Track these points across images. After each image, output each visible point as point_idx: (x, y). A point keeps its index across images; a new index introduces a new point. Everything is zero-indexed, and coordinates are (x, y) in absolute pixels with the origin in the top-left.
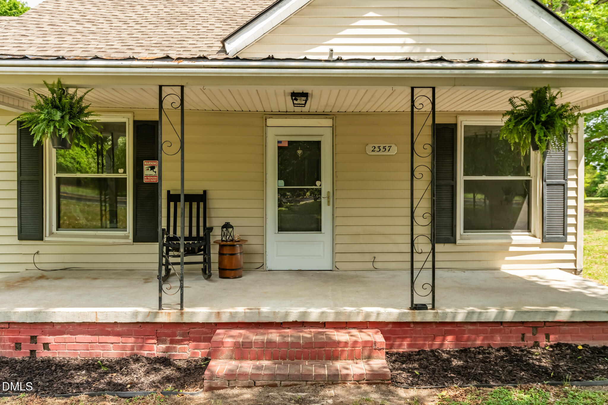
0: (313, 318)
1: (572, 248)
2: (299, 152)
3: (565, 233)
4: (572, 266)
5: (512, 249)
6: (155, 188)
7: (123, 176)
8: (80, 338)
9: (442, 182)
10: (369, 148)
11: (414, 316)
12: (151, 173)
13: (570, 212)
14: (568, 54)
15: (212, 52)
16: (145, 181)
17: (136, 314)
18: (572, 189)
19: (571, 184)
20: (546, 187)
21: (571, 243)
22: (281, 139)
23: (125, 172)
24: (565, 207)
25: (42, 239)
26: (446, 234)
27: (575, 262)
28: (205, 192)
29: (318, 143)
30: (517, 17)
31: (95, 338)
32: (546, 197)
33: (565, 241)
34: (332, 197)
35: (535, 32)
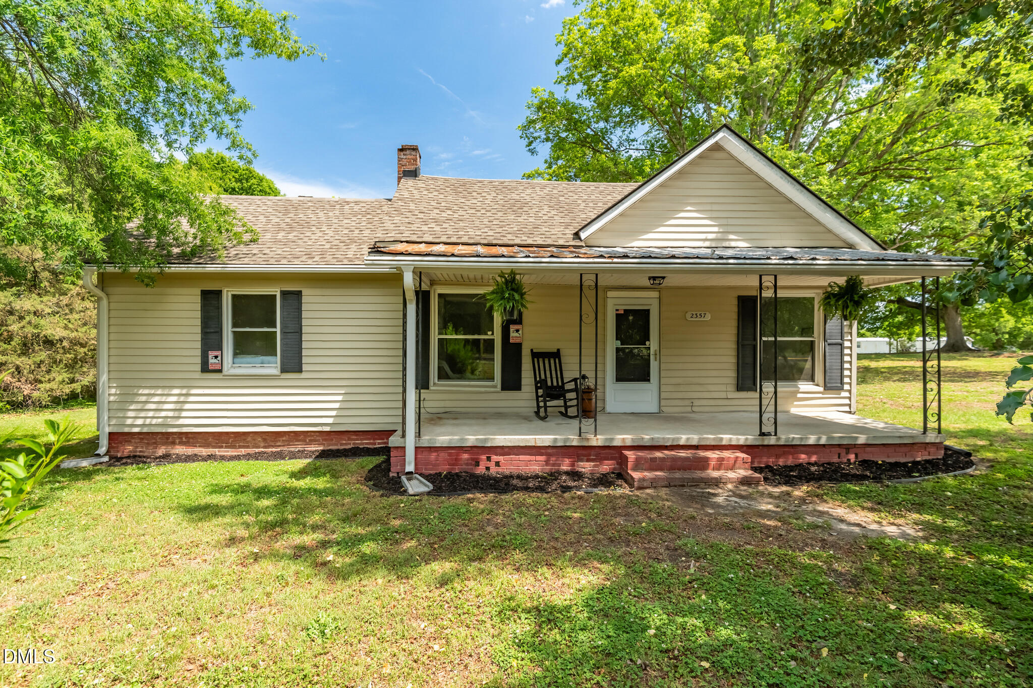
0: (682, 443)
1: (847, 394)
2: (631, 318)
3: (842, 383)
4: (847, 409)
5: (799, 395)
6: (519, 346)
7: (491, 337)
8: (522, 457)
9: (746, 342)
10: (688, 316)
11: (763, 440)
12: (517, 334)
13: (846, 366)
14: (844, 241)
15: (566, 238)
16: (511, 341)
17: (555, 440)
18: (848, 348)
19: (847, 344)
20: (827, 347)
21: (847, 391)
22: (618, 307)
23: (493, 334)
24: (842, 362)
25: (428, 388)
26: (749, 383)
27: (850, 405)
28: (558, 350)
29: (648, 311)
30: (804, 211)
31: (533, 458)
32: (827, 354)
33: (842, 389)
34: (659, 353)
35: (818, 223)
